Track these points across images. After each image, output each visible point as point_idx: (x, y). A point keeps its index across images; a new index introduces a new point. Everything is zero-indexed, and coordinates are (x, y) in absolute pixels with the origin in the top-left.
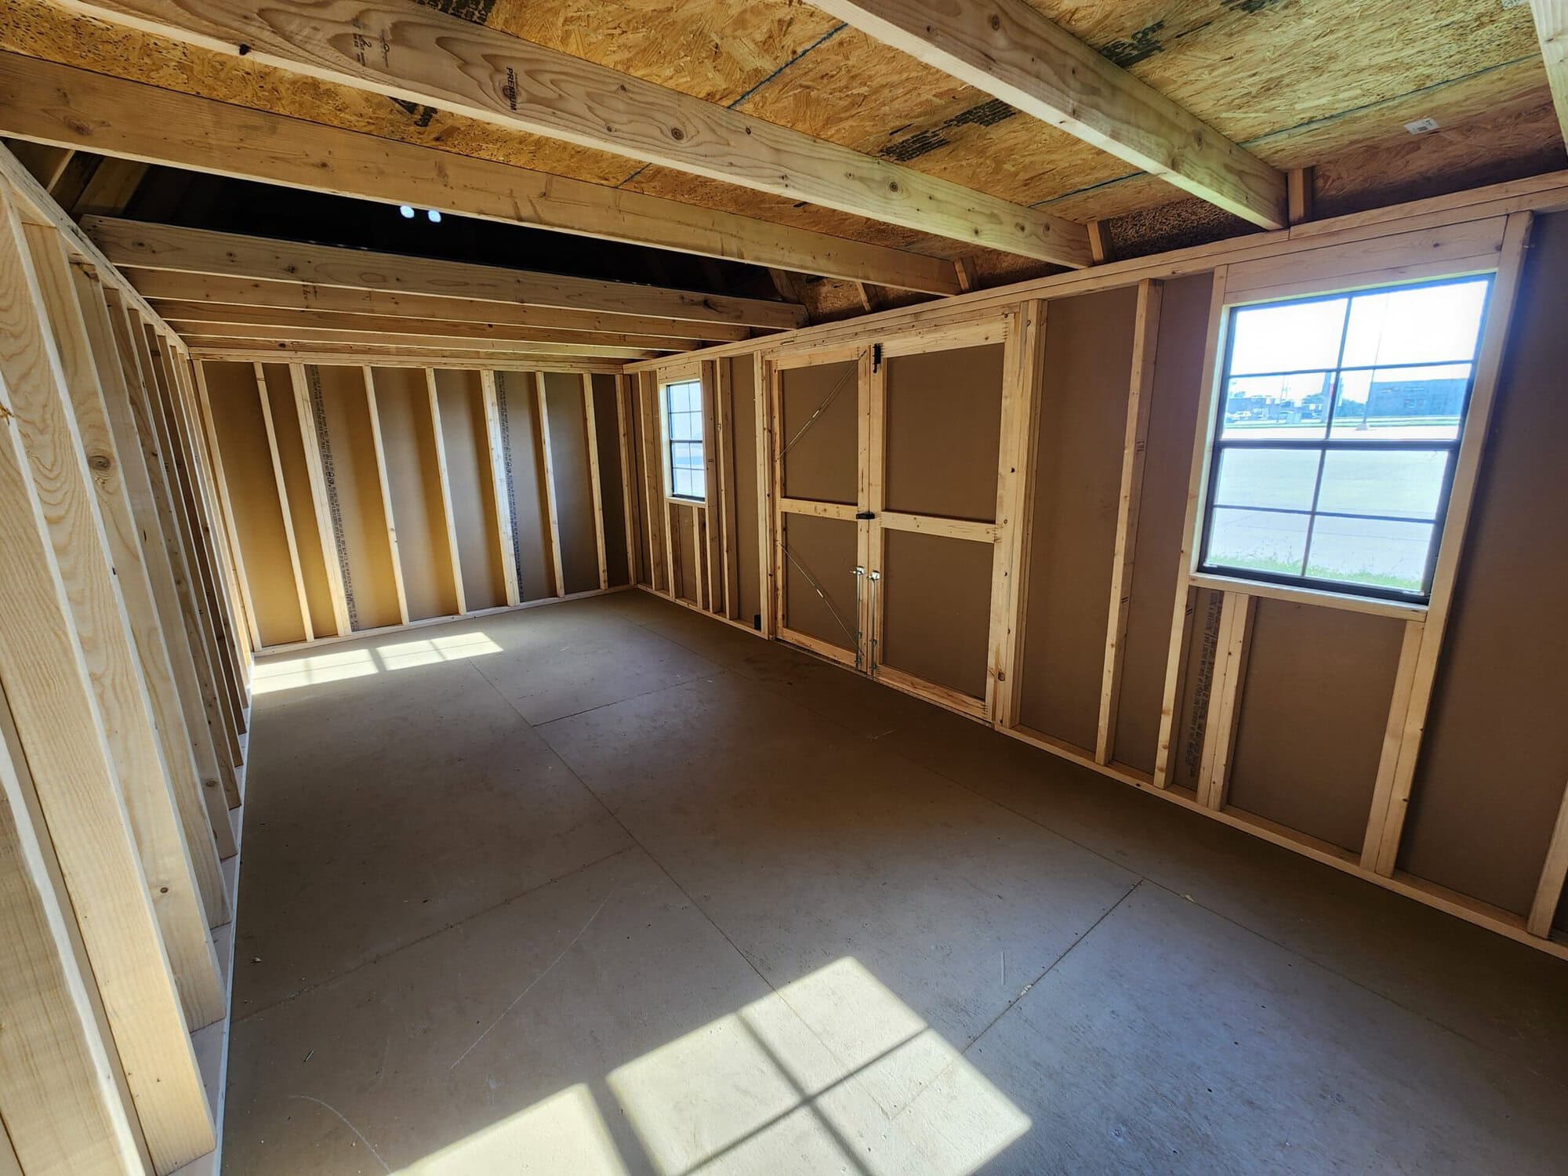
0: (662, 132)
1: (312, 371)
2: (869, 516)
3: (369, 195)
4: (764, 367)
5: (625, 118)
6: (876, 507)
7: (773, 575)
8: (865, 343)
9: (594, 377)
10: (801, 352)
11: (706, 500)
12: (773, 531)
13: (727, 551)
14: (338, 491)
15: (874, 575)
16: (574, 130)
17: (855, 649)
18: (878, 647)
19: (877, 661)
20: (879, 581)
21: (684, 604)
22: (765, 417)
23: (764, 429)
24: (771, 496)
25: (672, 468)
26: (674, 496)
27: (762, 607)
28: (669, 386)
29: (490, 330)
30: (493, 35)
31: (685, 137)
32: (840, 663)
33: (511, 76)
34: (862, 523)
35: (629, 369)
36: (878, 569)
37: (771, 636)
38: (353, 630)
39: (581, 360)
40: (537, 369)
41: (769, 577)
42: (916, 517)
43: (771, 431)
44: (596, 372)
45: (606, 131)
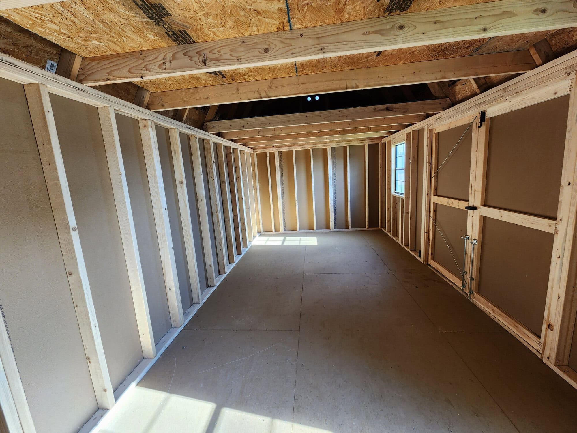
0: (260, 52)
1: (280, 153)
2: (474, 208)
3: (219, 103)
4: (429, 133)
5: (243, 54)
6: (478, 204)
7: (427, 233)
8: (475, 112)
9: (369, 145)
10: (444, 122)
11: (404, 194)
12: (429, 211)
13: (410, 219)
14: (284, 188)
15: (475, 242)
16: (229, 65)
17: (462, 279)
18: (474, 283)
19: (473, 289)
20: (477, 245)
21: (395, 239)
22: (428, 156)
23: (427, 162)
24: (429, 194)
25: (396, 181)
26: (395, 193)
27: (421, 247)
28: (397, 146)
29: (319, 134)
30: (200, 44)
31: (270, 50)
32: (455, 285)
33: (204, 55)
34: (470, 212)
35: (384, 140)
36: (477, 238)
37: (425, 262)
38: (285, 230)
39: (364, 139)
40: (347, 145)
41: (425, 233)
42: (500, 211)
43: (431, 163)
44: (369, 143)
45: (237, 61)
